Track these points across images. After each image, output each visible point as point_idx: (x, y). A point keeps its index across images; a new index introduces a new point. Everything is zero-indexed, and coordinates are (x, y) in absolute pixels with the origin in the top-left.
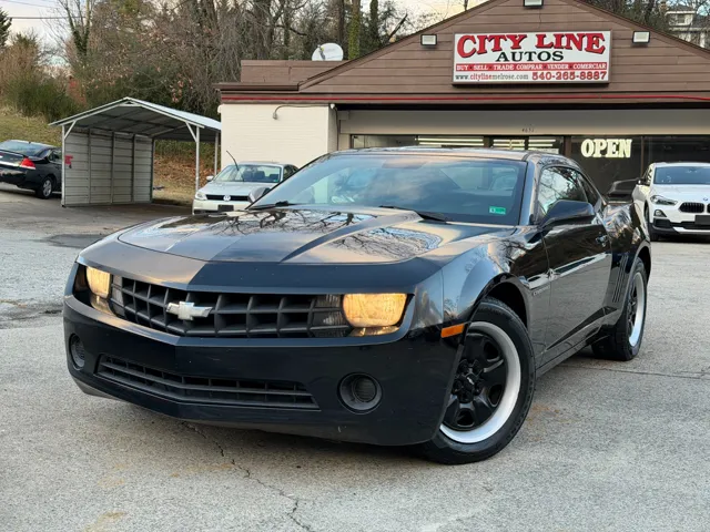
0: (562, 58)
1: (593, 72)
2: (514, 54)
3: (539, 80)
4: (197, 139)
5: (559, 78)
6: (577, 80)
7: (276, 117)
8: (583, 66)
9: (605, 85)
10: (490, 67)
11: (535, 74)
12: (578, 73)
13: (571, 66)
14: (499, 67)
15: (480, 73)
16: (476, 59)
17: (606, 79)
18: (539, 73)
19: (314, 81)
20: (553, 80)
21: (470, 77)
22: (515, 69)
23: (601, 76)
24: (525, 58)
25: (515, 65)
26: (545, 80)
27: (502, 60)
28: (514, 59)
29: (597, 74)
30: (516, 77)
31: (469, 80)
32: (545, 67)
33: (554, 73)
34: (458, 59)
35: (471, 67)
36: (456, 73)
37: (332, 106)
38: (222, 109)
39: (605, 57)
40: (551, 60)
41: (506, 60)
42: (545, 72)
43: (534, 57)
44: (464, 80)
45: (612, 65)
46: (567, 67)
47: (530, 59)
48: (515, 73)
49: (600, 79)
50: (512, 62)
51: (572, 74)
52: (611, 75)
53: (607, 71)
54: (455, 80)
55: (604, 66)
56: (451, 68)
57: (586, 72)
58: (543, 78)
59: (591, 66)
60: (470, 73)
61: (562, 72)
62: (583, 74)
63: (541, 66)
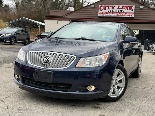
0: (123, 11)
1: (130, 15)
2: (112, 10)
4: (39, 27)
5: (123, 16)
6: (127, 16)
7: (57, 23)
8: (128, 13)
9: (133, 18)
10: (107, 13)
11: (117, 15)
12: (127, 15)
13: (125, 13)
14: (109, 13)
15: (104, 14)
16: (103, 11)
17: (133, 16)
19: (67, 15)
21: (102, 15)
24: (115, 11)
25: (113, 13)
27: (110, 11)
29: (131, 15)
31: (102, 16)
33: (121, 15)
34: (99, 11)
35: (102, 13)
36: (99, 14)
37: (70, 21)
38: (45, 21)
39: (133, 11)
40: (121, 12)
41: (111, 11)
42: (119, 14)
43: (117, 11)
45: (135, 13)
48: (113, 15)
50: (112, 12)
51: (126, 15)
52: (135, 15)
54: (99, 16)
55: (133, 13)
56: (98, 13)
57: (129, 15)
58: (119, 16)
59: (130, 13)
60: (102, 14)
61: (123, 15)
62: (128, 15)
63: (118, 13)
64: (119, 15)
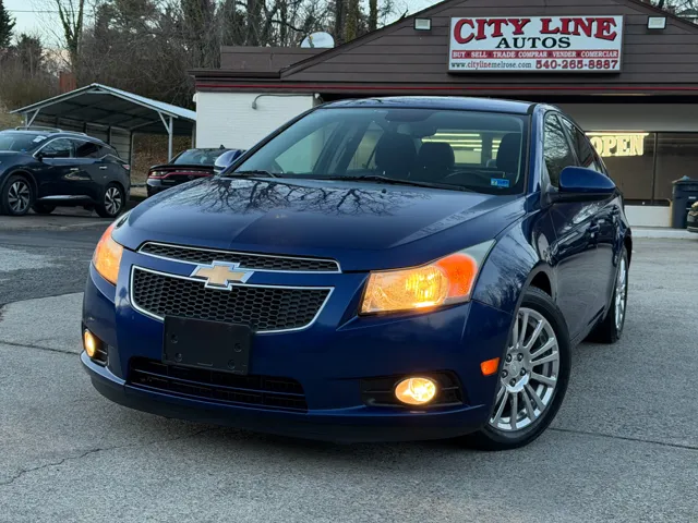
0: (569, 44)
1: (603, 60)
2: (516, 40)
3: (543, 69)
4: (170, 130)
5: (565, 66)
6: (586, 68)
7: (255, 107)
8: (592, 54)
9: (614, 74)
10: (490, 54)
11: (539, 62)
12: (586, 61)
13: (579, 53)
14: (499, 54)
15: (478, 61)
16: (474, 45)
17: (617, 68)
18: (543, 61)
19: (297, 68)
20: (559, 69)
21: (467, 65)
22: (517, 57)
23: (611, 65)
24: (529, 44)
25: (517, 52)
26: (550, 69)
27: (503, 46)
28: (515, 45)
29: (607, 63)
30: (518, 65)
31: (466, 68)
32: (550, 54)
33: (559, 61)
34: (454, 45)
35: (468, 54)
36: (452, 61)
37: (317, 96)
38: (198, 97)
39: (617, 44)
40: (557, 47)
41: (507, 46)
42: (550, 60)
43: (538, 43)
44: (461, 68)
45: (624, 53)
46: (574, 54)
47: (534, 46)
48: (517, 61)
49: (611, 69)
50: (513, 48)
51: (580, 62)
52: (623, 65)
53: (619, 59)
54: (451, 68)
55: (615, 54)
56: (447, 55)
57: (596, 60)
58: (547, 67)
59: (600, 54)
60: (467, 61)
61: (569, 60)
62: (591, 63)
63: (545, 54)
64: (546, 65)
